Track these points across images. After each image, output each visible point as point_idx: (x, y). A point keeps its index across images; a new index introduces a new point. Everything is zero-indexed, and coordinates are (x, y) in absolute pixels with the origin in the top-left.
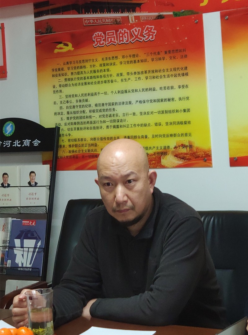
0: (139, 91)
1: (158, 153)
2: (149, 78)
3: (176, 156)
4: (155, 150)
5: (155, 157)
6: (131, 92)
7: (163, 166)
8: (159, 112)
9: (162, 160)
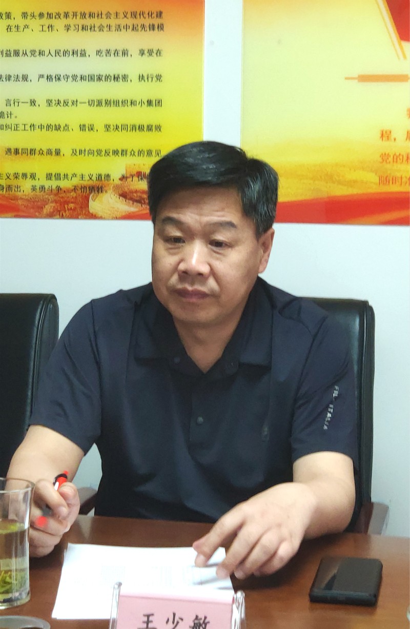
0: (47, 53)
1: (83, 188)
2: (72, 28)
3: (124, 195)
4: (76, 181)
5: (75, 195)
6: (29, 54)
7: (92, 214)
8: (91, 103)
9: (91, 203)
